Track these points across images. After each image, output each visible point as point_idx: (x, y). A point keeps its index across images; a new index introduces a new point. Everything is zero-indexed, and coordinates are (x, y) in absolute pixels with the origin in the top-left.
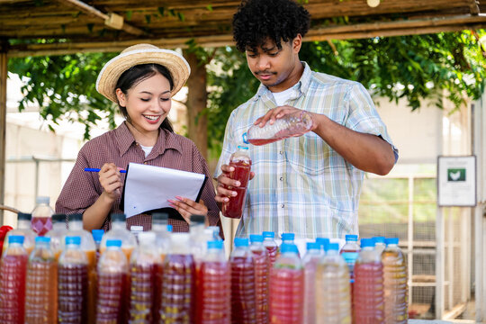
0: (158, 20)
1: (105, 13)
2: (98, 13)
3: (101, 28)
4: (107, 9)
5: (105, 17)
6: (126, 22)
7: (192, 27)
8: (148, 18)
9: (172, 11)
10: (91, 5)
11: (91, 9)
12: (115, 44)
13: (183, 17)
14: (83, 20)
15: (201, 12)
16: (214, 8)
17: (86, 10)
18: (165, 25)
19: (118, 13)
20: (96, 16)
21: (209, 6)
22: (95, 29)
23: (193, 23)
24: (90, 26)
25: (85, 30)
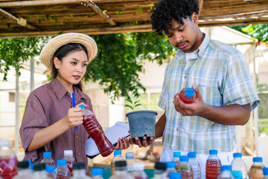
0: (44, 22)
1: (17, 17)
2: (14, 17)
3: (14, 26)
4: (18, 15)
5: (17, 19)
6: (28, 23)
7: (61, 26)
8: (39, 21)
9: (52, 17)
10: (10, 13)
11: (10, 15)
12: (21, 34)
13: (58, 20)
14: (5, 21)
15: (67, 18)
16: (74, 16)
17: (7, 15)
18: (47, 25)
19: (24, 18)
20: (12, 19)
21: (71, 15)
22: (11, 26)
23: (62, 24)
24: (9, 25)
25: (6, 27)
